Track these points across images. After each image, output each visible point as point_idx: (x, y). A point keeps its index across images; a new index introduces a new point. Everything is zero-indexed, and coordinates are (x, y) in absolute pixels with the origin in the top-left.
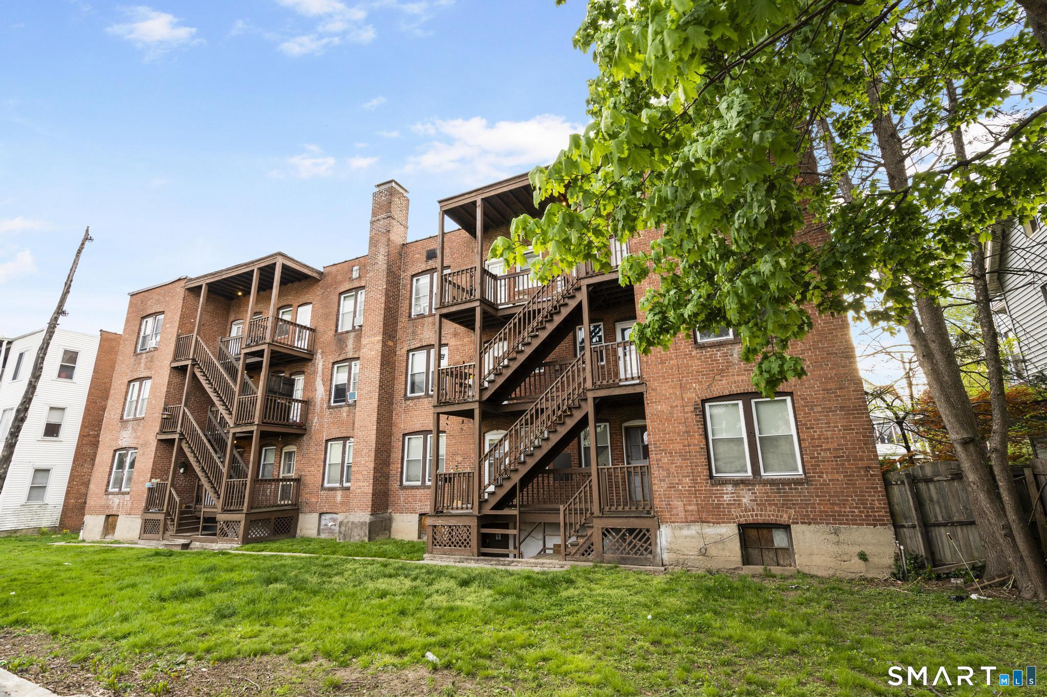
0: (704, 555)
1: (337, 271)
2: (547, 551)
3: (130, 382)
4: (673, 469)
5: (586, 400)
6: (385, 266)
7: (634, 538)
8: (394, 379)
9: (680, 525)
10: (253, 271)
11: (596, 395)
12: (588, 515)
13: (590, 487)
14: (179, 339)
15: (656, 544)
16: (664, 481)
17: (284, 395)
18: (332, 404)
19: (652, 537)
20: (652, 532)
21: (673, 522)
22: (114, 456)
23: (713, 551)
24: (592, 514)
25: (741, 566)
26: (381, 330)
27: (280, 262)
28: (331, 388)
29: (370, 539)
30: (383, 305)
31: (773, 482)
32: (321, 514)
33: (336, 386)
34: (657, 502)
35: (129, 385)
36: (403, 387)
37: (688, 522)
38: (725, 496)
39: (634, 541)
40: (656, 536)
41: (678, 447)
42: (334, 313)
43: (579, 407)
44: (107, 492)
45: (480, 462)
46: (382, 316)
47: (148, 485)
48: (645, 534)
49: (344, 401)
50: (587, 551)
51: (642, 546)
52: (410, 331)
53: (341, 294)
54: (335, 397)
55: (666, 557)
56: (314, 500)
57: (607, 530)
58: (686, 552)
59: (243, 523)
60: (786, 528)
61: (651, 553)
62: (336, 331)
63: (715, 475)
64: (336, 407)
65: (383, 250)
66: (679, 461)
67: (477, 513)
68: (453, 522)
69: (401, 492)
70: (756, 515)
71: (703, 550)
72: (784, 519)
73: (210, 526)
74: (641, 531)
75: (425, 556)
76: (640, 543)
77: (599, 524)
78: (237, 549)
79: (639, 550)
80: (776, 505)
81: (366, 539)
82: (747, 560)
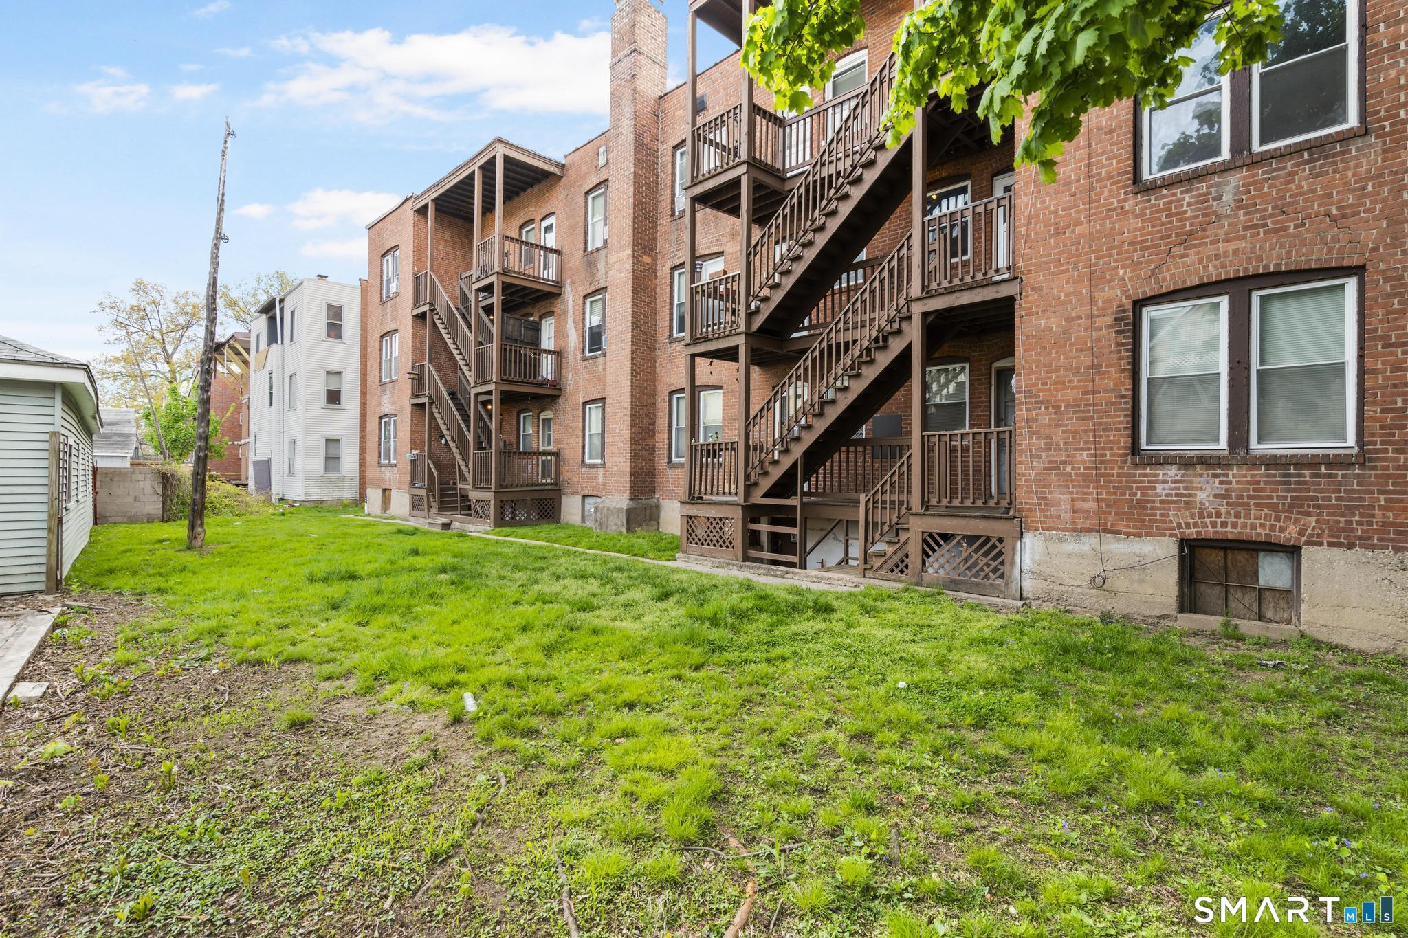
0: (1100, 588)
1: (581, 158)
2: (851, 562)
3: (382, 337)
4: (1058, 437)
5: (909, 318)
6: (632, 136)
7: (977, 551)
8: (655, 312)
9: (1061, 534)
10: (473, 173)
11: (927, 309)
12: (903, 510)
13: (909, 466)
14: (416, 278)
15: (1013, 563)
16: (1040, 457)
17: (527, 343)
18: (588, 355)
19: (1008, 552)
20: (1007, 543)
21: (1049, 529)
22: (380, 424)
23: (1119, 582)
24: (909, 509)
25: (1174, 613)
26: (631, 240)
27: (500, 152)
28: (584, 332)
29: (628, 530)
30: (631, 200)
31: (1273, 462)
32: (584, 497)
33: (591, 329)
34: (1021, 494)
35: (381, 342)
36: (667, 323)
37: (1077, 530)
38: (1159, 487)
39: (976, 556)
40: (1014, 550)
41: (1072, 395)
42: (581, 224)
43: (899, 332)
44: (380, 465)
45: (747, 427)
46: (631, 217)
47: (409, 456)
48: (994, 547)
49: (599, 349)
50: (901, 567)
51: (988, 565)
52: (673, 237)
53: (587, 193)
54: (590, 345)
55: (1028, 585)
56: (575, 479)
57: (931, 535)
58: (1068, 581)
59: (492, 502)
60: (1292, 551)
61: (1002, 576)
62: (585, 250)
63: (1144, 446)
64: (591, 358)
65: (628, 111)
66: (1072, 422)
67: (742, 502)
68: (712, 512)
69: (670, 472)
70: (1224, 524)
71: (1099, 581)
72: (1290, 533)
73: (466, 506)
74: (988, 539)
75: (677, 555)
76: (985, 560)
77: (918, 526)
78: (487, 533)
79: (982, 570)
80: (1273, 507)
81: (624, 530)
82: (1189, 602)
